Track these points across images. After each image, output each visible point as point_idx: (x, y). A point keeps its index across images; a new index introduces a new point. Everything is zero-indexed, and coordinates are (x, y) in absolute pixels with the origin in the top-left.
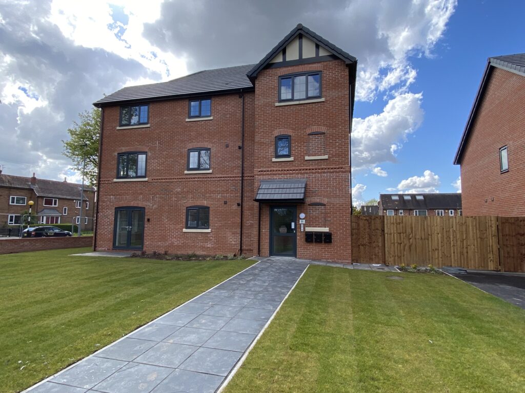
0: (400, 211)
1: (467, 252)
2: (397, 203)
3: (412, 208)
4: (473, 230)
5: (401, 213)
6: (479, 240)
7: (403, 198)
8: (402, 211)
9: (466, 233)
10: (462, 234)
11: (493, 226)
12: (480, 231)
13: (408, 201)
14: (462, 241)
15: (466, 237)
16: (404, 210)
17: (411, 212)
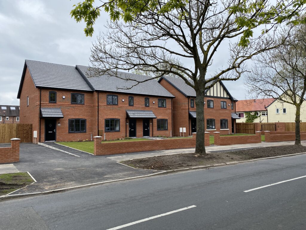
0: (7, 117)
1: (4, 137)
2: (5, 112)
3: (15, 115)
4: (7, 129)
5: (7, 119)
6: (9, 132)
7: (10, 108)
8: (8, 117)
9: (4, 130)
10: (3, 131)
11: (15, 127)
12: (10, 129)
13: (13, 110)
14: (3, 133)
15: (4, 131)
16: (9, 116)
17: (14, 118)
